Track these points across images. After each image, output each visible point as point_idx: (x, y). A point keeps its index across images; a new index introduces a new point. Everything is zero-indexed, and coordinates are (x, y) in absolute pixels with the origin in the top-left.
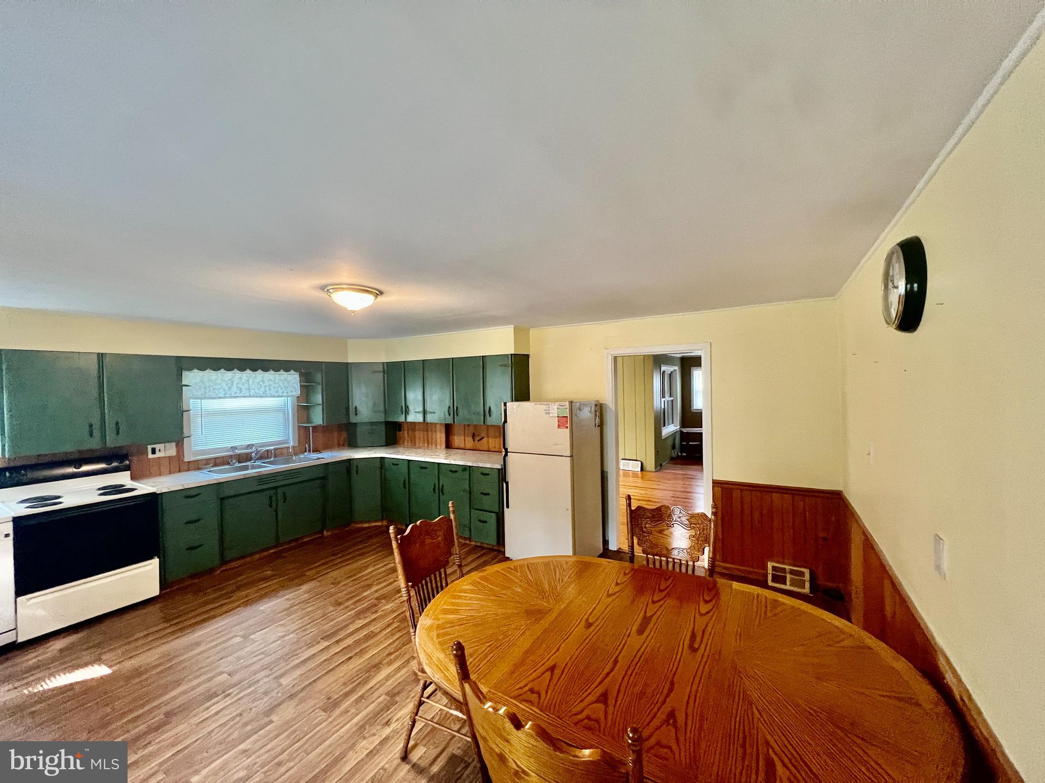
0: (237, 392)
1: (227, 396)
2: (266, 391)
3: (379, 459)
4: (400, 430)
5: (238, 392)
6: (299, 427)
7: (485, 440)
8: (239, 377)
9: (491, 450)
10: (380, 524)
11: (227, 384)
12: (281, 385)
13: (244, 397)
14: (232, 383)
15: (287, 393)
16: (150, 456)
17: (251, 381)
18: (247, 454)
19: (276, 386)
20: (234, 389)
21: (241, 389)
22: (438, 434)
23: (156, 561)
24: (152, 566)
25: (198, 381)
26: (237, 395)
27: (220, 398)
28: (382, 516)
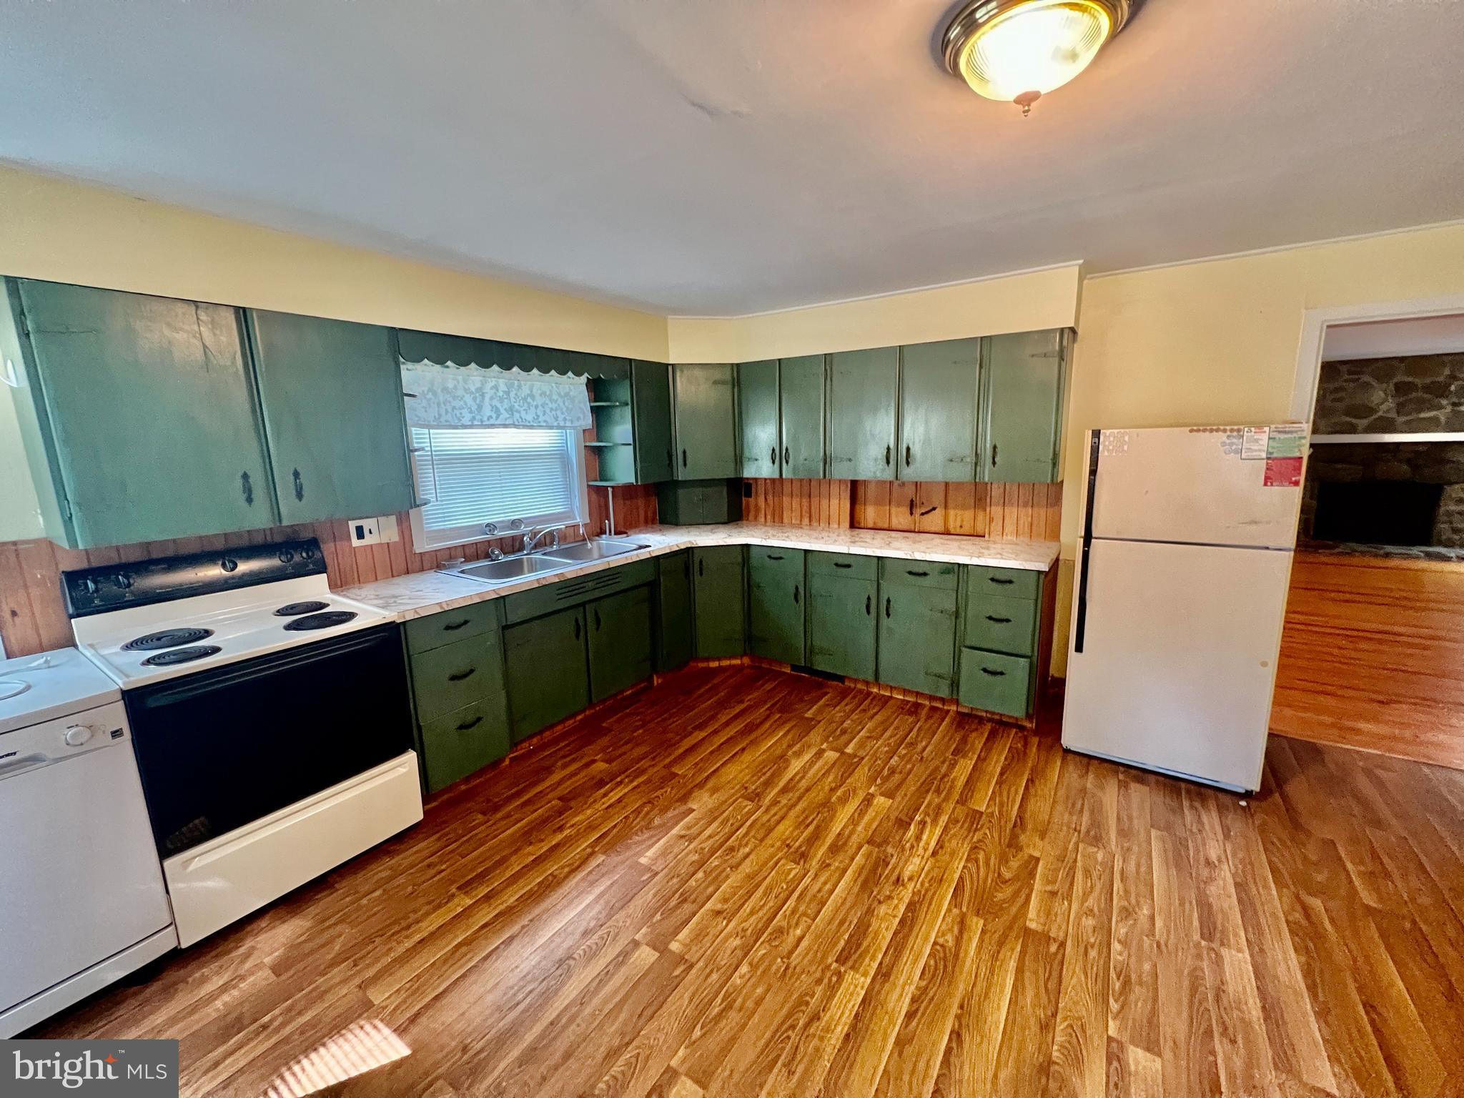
0: (491, 417)
1: (476, 423)
2: (538, 416)
3: (739, 549)
4: (749, 495)
5: (494, 416)
6: (589, 486)
7: (938, 514)
8: (493, 384)
9: (952, 531)
10: (738, 662)
11: (475, 399)
12: (561, 404)
13: (505, 426)
14: (483, 395)
15: (572, 422)
16: (356, 542)
17: (512, 395)
18: (513, 538)
19: (554, 406)
20: (487, 411)
21: (497, 409)
22: (834, 502)
23: (411, 757)
24: (405, 766)
25: (426, 389)
26: (492, 421)
27: (465, 427)
28: (745, 650)
